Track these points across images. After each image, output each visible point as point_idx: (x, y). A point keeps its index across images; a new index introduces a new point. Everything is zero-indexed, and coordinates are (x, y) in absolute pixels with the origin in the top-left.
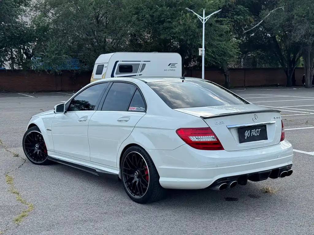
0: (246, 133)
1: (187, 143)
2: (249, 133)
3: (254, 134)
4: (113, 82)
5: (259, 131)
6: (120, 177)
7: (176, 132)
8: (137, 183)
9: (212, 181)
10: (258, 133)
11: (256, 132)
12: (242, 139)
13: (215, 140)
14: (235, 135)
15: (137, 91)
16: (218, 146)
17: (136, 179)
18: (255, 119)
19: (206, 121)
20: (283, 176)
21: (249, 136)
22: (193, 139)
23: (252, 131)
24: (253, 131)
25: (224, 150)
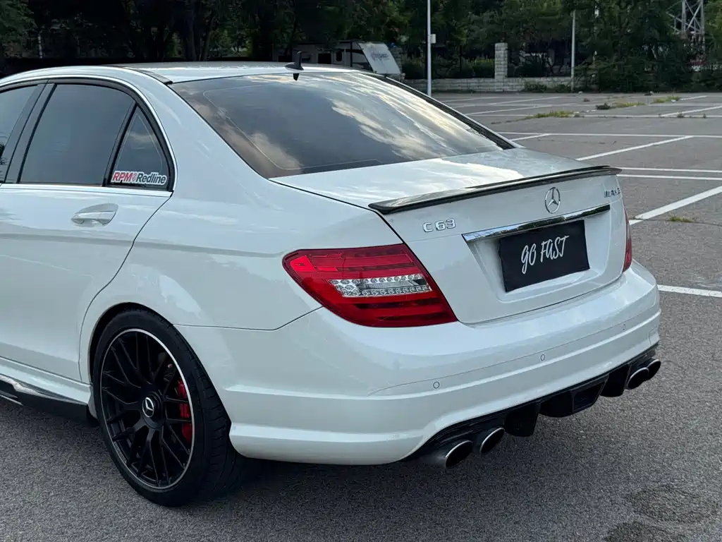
0: (525, 254)
1: (326, 304)
2: (533, 253)
3: (549, 254)
4: (56, 84)
5: (562, 241)
6: (93, 413)
7: (285, 265)
8: (149, 438)
9: (421, 438)
10: (560, 251)
11: (554, 246)
12: (512, 279)
13: (425, 289)
14: (489, 265)
15: (136, 114)
16: (435, 309)
17: (146, 421)
18: (555, 202)
19: (392, 220)
20: (635, 383)
21: (532, 264)
22: (348, 287)
23: (543, 243)
24: (545, 245)
25: (457, 323)
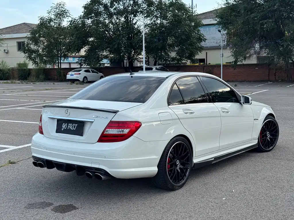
0: (64, 125)
3: (71, 128)
5: (75, 126)
11: (72, 126)
21: (65, 129)
23: (69, 124)
25: (43, 135)
